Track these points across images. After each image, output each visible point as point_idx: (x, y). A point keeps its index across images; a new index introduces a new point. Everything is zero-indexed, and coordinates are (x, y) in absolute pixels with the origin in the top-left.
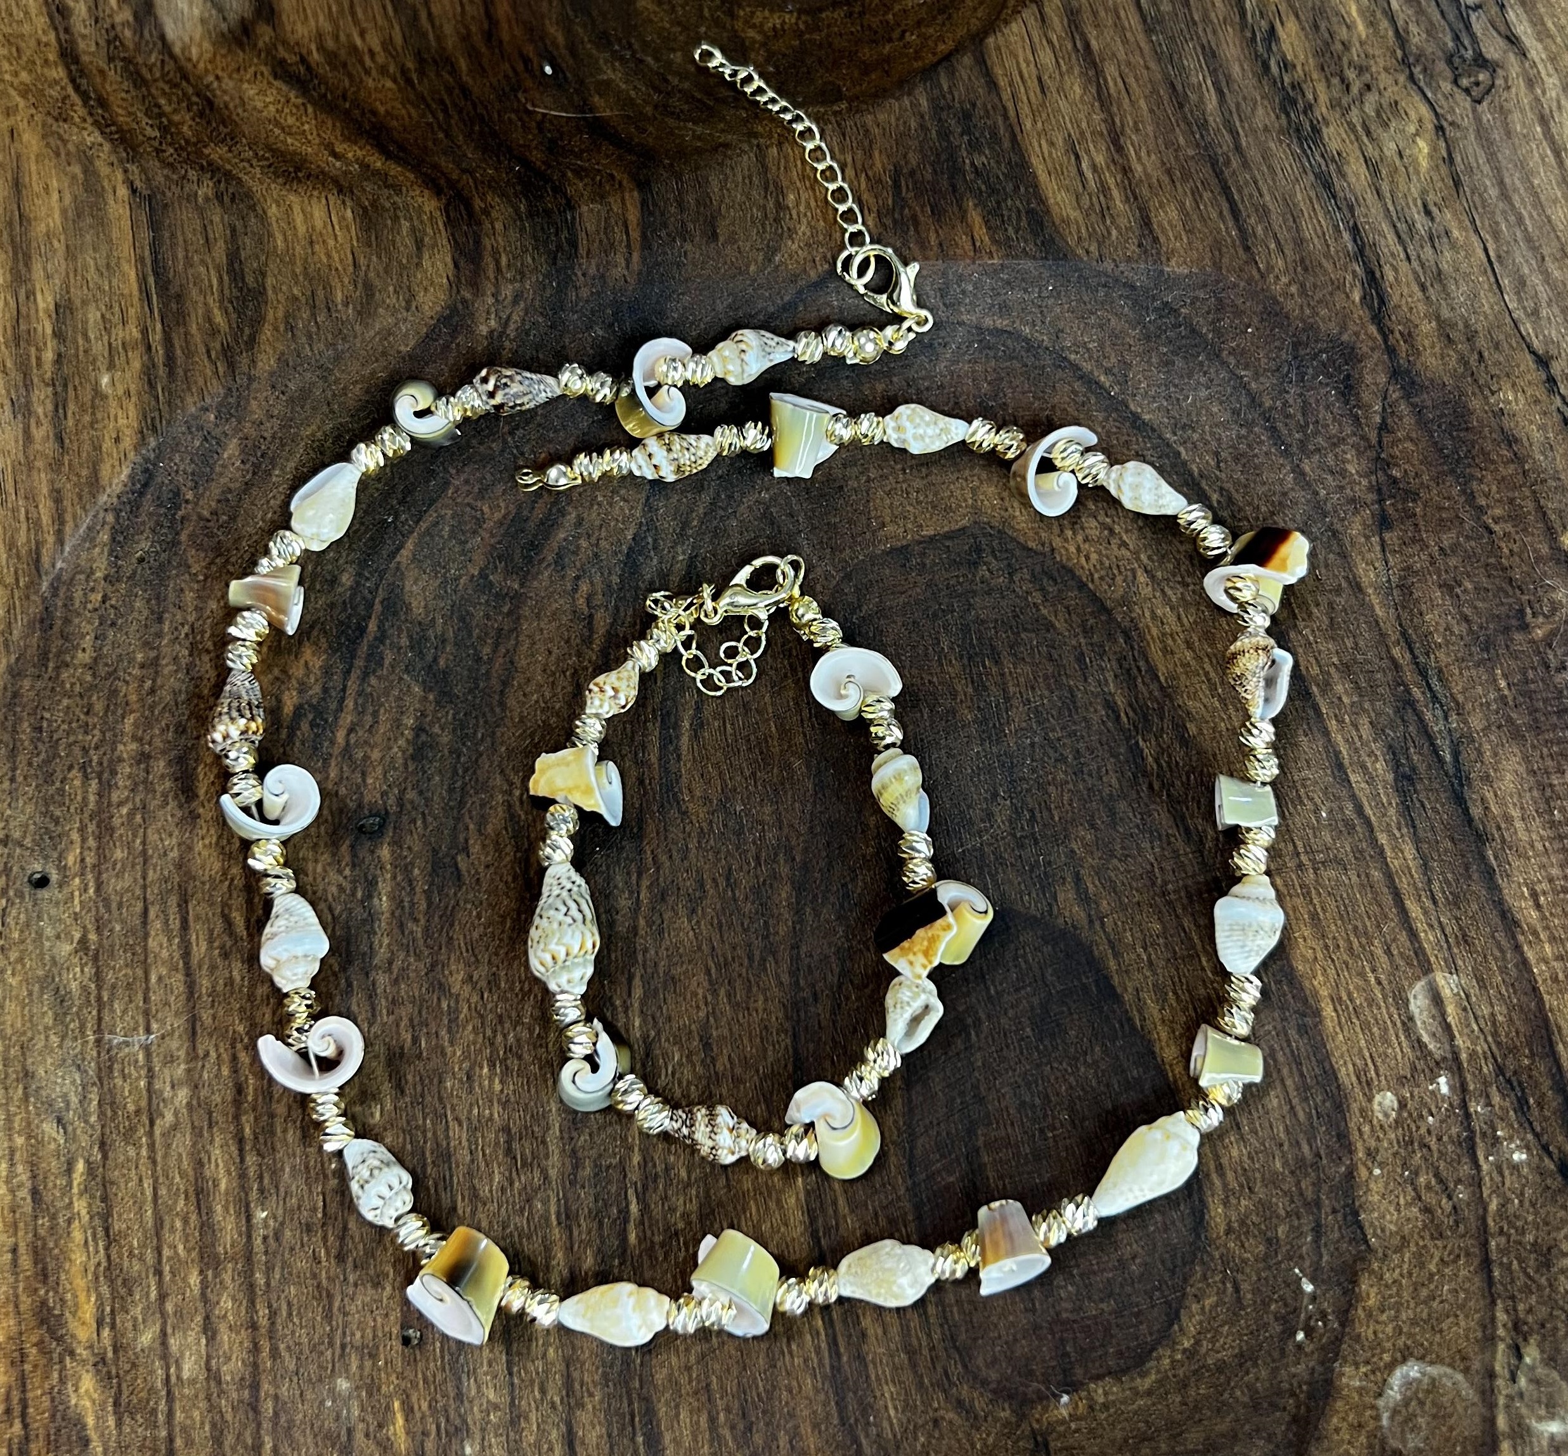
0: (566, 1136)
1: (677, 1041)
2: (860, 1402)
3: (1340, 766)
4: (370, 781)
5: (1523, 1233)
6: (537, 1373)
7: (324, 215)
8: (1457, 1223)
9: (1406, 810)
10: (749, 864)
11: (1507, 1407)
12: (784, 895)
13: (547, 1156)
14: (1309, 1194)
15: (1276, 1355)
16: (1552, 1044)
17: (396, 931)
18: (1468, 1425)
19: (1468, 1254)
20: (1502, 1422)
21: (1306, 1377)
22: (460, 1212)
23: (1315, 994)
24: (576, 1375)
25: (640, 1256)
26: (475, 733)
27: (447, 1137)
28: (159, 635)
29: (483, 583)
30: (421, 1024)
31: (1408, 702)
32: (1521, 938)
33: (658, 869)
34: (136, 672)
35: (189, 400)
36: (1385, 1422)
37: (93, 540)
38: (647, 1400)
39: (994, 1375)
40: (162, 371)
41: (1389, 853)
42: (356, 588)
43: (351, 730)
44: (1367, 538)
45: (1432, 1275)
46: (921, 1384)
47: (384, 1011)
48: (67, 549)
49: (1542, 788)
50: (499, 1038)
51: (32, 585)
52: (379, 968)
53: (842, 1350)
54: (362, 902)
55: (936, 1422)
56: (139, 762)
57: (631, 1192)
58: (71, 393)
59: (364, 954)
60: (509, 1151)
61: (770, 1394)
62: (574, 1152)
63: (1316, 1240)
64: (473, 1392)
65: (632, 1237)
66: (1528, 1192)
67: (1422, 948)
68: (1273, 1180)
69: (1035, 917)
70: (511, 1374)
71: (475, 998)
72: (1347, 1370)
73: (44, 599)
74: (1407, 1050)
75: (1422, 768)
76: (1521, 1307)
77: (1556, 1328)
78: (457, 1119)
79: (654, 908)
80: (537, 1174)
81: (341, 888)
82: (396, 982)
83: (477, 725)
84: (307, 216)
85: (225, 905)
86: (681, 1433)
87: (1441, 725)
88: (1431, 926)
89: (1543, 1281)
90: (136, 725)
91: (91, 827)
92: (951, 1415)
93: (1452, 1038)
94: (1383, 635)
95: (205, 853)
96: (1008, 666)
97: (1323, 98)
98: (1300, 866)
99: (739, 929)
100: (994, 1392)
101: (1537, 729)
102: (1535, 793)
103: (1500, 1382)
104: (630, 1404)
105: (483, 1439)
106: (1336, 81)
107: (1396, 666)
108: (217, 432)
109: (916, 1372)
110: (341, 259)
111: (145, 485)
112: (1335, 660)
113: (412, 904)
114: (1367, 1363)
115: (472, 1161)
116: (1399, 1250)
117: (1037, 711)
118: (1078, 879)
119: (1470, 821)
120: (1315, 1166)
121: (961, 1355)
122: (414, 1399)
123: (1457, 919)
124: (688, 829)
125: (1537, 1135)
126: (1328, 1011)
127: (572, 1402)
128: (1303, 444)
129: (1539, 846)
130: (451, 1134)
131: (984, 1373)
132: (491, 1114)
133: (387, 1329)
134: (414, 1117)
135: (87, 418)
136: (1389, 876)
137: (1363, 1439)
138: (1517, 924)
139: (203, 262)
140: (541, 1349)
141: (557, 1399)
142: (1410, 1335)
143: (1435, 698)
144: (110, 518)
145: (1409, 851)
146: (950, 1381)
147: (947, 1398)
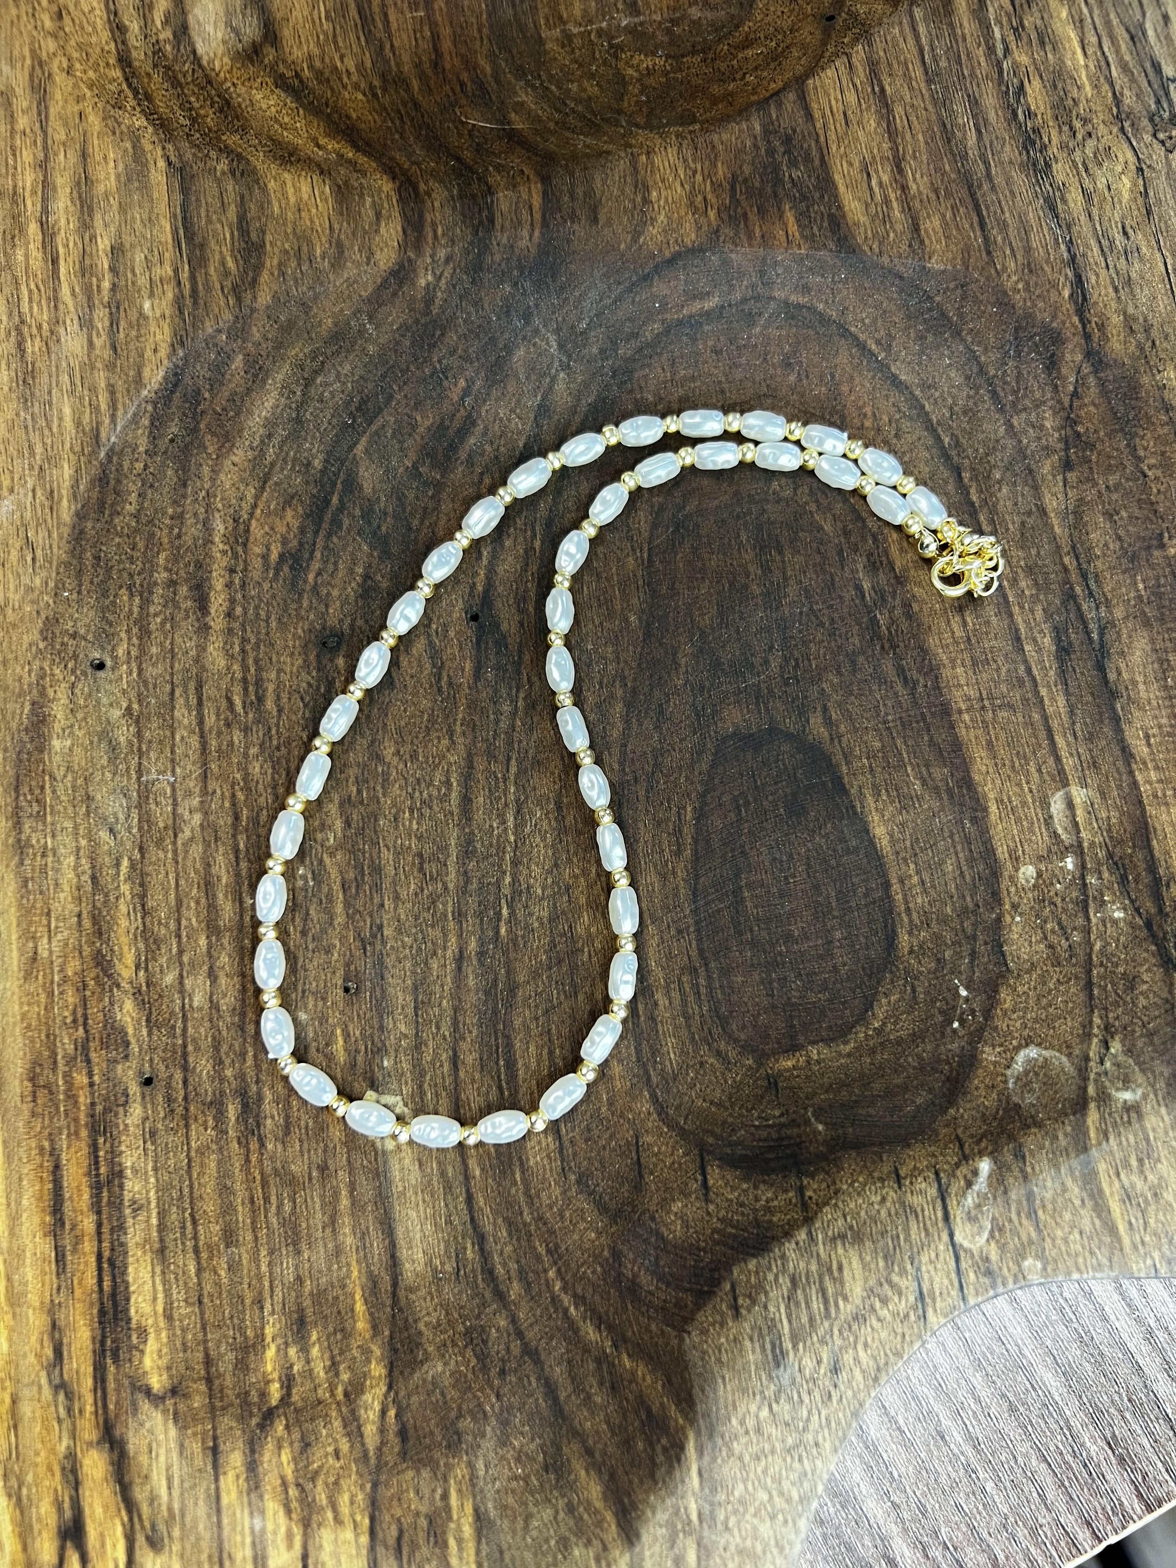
0: (460, 863)
1: (539, 803)
2: (651, 1048)
3: (1018, 639)
4: (331, 611)
5: (1117, 965)
6: (435, 1016)
7: (310, 190)
8: (1071, 957)
9: (1062, 672)
11: (1096, 1081)
12: (619, 708)
13: (447, 875)
14: (969, 930)
15: (938, 1036)
16: (1148, 840)
18: (1069, 1091)
19: (1077, 978)
20: (1091, 1090)
21: (958, 1051)
22: (387, 908)
23: (985, 796)
24: (460, 1018)
25: (508, 943)
27: (379, 857)
28: (184, 496)
29: (414, 472)
30: (362, 781)
31: (1070, 596)
32: (1134, 766)
33: (531, 687)
34: (168, 521)
35: (208, 324)
36: (1010, 1086)
37: (137, 423)
38: (507, 1037)
39: (743, 1037)
40: (188, 301)
41: (1047, 702)
42: (324, 471)
43: (319, 574)
44: (1054, 476)
45: (1050, 990)
46: (693, 1039)
48: (119, 428)
49: (1161, 662)
50: (417, 794)
51: (94, 453)
53: (641, 1013)
54: (323, 694)
55: (702, 1064)
56: (169, 587)
57: (503, 901)
58: (122, 314)
60: (421, 870)
62: (466, 873)
63: (972, 962)
64: (391, 1026)
65: (503, 931)
66: (1122, 939)
67: (1063, 769)
68: (944, 920)
69: (792, 734)
70: (417, 1015)
71: (401, 766)
72: (986, 1049)
73: (101, 464)
74: (1046, 838)
75: (1076, 643)
76: (1111, 1015)
77: (1134, 1031)
78: (386, 846)
79: (527, 712)
80: (440, 885)
81: (309, 683)
84: (297, 190)
85: (228, 690)
86: (530, 1061)
87: (1093, 614)
88: (1071, 755)
89: (1128, 999)
90: (167, 560)
91: (135, 630)
92: (712, 1061)
93: (1079, 832)
94: (1058, 547)
95: (215, 654)
96: (788, 556)
97: (1055, 140)
98: (983, 708)
100: (742, 1046)
101: (1162, 620)
102: (1156, 666)
103: (1092, 1064)
104: (496, 1039)
105: (396, 1057)
106: (1066, 128)
107: (1066, 570)
108: (227, 349)
109: (690, 1031)
110: (321, 224)
111: (175, 385)
112: (1022, 563)
114: (1001, 1045)
115: (396, 874)
116: (1028, 972)
117: (806, 590)
118: (825, 709)
119: (1107, 682)
120: (975, 912)
121: (721, 1023)
122: (351, 1028)
123: (1090, 750)
125: (1132, 901)
126: (993, 808)
127: (457, 1036)
128: (1014, 404)
129: (1154, 703)
130: (382, 855)
131: (736, 1034)
132: (410, 845)
133: (334, 982)
134: (357, 843)
135: (134, 333)
136: (1045, 718)
137: (995, 1096)
138: (1132, 756)
139: (219, 220)
140: (438, 1000)
141: (447, 1034)
142: (1032, 1029)
143: (1091, 595)
144: (150, 408)
145: (1061, 701)
146: (712, 1038)
147: (709, 1049)
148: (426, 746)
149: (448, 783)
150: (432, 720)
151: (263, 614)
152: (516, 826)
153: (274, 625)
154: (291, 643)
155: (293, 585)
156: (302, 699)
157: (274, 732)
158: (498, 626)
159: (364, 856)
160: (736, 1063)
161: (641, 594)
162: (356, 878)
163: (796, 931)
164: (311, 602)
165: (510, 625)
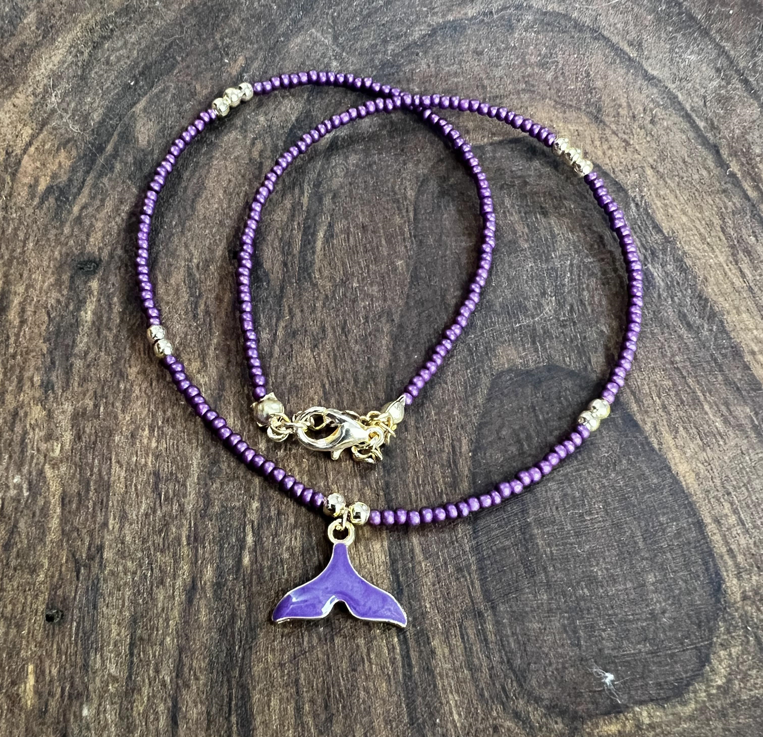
0: (202, 482)
2: (428, 705)
4: (92, 240)
6: (154, 656)
10: (360, 321)
12: (384, 342)
13: (185, 496)
17: (94, 335)
22: (111, 527)
24: (186, 661)
25: (251, 573)
26: (171, 222)
27: (109, 473)
30: (102, 396)
33: (292, 318)
38: (243, 687)
39: (546, 695)
42: (102, 123)
43: (84, 207)
47: (76, 384)
50: (160, 413)
52: (76, 355)
53: (414, 663)
54: (72, 312)
55: (496, 729)
57: (248, 528)
59: (68, 346)
60: (156, 488)
61: (350, 692)
62: (207, 496)
64: (98, 666)
65: (246, 560)
69: (572, 371)
70: (132, 654)
71: (145, 385)
78: (118, 462)
79: (286, 341)
80: (176, 507)
81: (58, 301)
82: (89, 366)
83: (173, 217)
86: (270, 717)
92: (508, 724)
99: (349, 361)
100: (547, 708)
104: (230, 689)
105: (100, 705)
109: (477, 686)
113: (109, 319)
115: (126, 492)
121: (516, 677)
122: (47, 663)
124: (316, 295)
127: (180, 682)
130: (113, 471)
131: (537, 692)
132: (146, 462)
133: (34, 606)
134: (86, 457)
140: (160, 638)
141: (168, 679)
146: (507, 697)
147: (504, 709)
150: (184, 344)
151: (21, 236)
153: (31, 245)
154: (45, 263)
155: (56, 214)
156: (48, 314)
157: (12, 340)
158: (261, 266)
159: (92, 471)
160: (541, 727)
161: (408, 244)
162: (79, 494)
163: (600, 573)
164: (73, 231)
165: (273, 264)
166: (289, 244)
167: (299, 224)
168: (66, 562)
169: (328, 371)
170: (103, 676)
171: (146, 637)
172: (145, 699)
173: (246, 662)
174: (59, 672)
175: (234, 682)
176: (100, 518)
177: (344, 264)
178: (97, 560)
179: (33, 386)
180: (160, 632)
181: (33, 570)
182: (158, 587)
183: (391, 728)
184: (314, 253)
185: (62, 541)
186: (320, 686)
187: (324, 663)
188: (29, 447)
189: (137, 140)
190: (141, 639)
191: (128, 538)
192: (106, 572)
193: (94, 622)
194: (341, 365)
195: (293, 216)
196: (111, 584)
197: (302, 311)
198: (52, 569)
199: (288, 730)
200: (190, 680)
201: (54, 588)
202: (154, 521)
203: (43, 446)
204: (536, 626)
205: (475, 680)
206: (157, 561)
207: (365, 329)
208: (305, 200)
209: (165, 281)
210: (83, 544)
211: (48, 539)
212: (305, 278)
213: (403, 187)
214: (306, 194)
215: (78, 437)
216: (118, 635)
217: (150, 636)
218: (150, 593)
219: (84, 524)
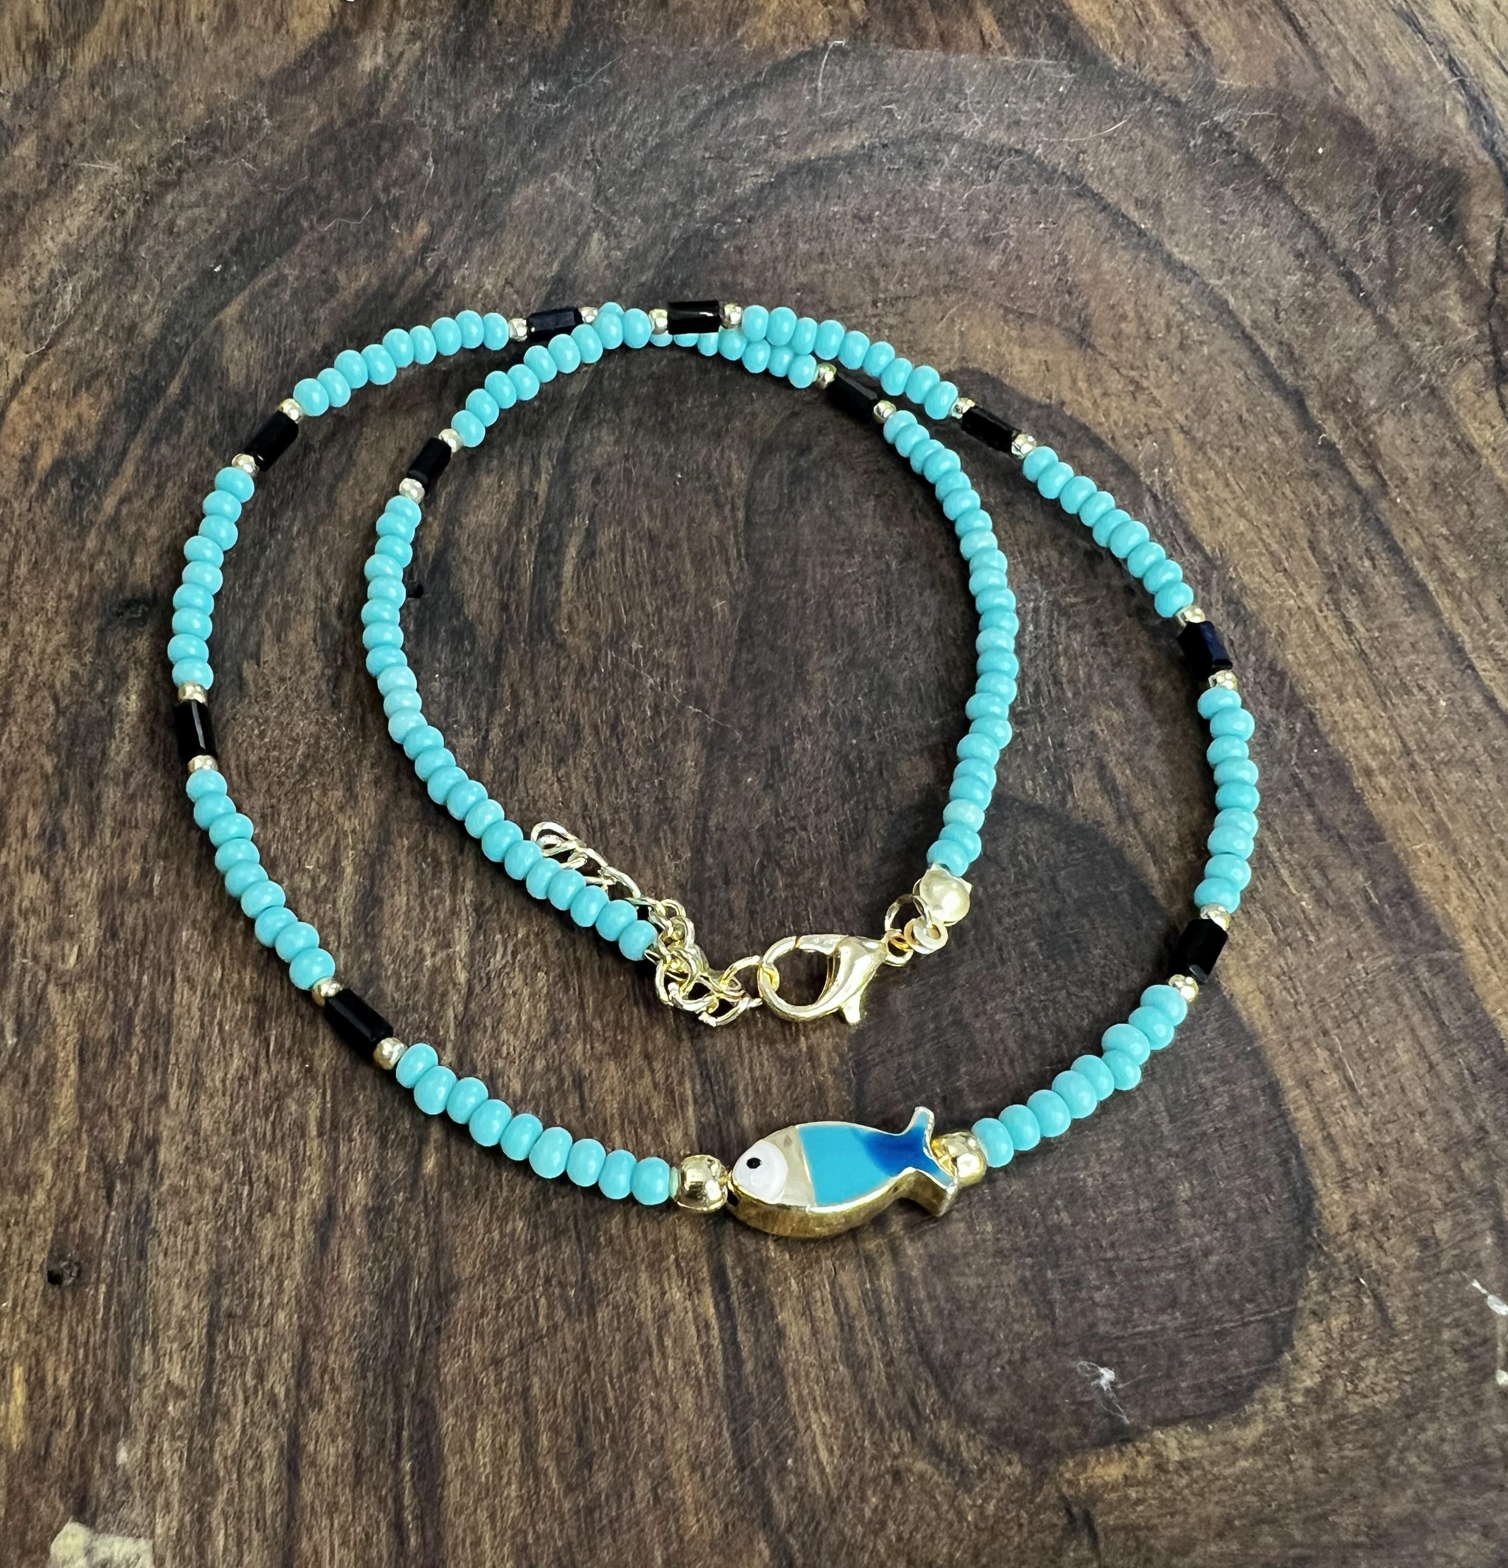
2: (771, 1433)
4: (138, 560)
6: (255, 1347)
10: (645, 713)
12: (689, 752)
13: (314, 1043)
17: (143, 738)
22: (173, 1103)
24: (315, 1355)
25: (440, 1188)
27: (170, 1001)
30: (158, 856)
33: (517, 707)
38: (423, 1403)
39: (991, 1410)
42: (160, 342)
43: (125, 499)
46: (871, 1416)
47: (108, 832)
52: (110, 779)
53: (745, 1353)
54: (101, 698)
55: (897, 1476)
59: (92, 760)
60: (259, 1028)
61: (625, 1412)
64: (147, 1368)
65: (430, 1165)
69: (1039, 807)
70: (212, 1343)
78: (188, 980)
79: (506, 750)
80: (296, 1064)
81: (75, 676)
82: (132, 798)
83: (294, 518)
86: (475, 1460)
92: (921, 1465)
99: (624, 788)
100: (993, 1434)
104: (398, 1408)
105: (150, 1442)
109: (863, 1397)
115: (202, 1037)
118: (1101, 767)
121: (936, 1377)
122: (50, 1365)
124: (563, 663)
127: (304, 1396)
130: (177, 998)
131: (974, 1406)
132: (241, 980)
133: (26, 1255)
134: (126, 970)
140: (266, 1312)
141: (280, 1391)
146: (918, 1414)
147: (914, 1439)
148: (296, 800)
149: (333, 867)
150: (314, 756)
152: (472, 954)
153: (23, 569)
154: (50, 605)
155: (72, 512)
156: (56, 700)
158: (459, 610)
159: (136, 998)
160: (981, 1472)
161: (734, 569)
162: (112, 1040)
163: (1090, 1181)
164: (103, 543)
165: (482, 606)
166: (513, 571)
167: (530, 531)
168: (88, 1169)
169: (585, 807)
170: (156, 1387)
171: (239, 1312)
172: (238, 1429)
173: (429, 1356)
174: (72, 1379)
175: (406, 1395)
176: (152, 1088)
177: (614, 608)
178: (147, 1164)
179: (25, 835)
180: (267, 1301)
181: (24, 1187)
182: (262, 1216)
183: (703, 1478)
184: (559, 585)
185: (79, 1130)
186: (569, 1399)
187: (577, 1358)
188: (18, 951)
189: (225, 374)
190: (230, 1315)
191: (207, 1124)
192: (164, 1189)
193: (140, 1285)
194: (610, 796)
195: (520, 516)
196: (172, 1210)
197: (536, 694)
198: (59, 1184)
199: (509, 1483)
200: (322, 1392)
201: (64, 1220)
202: (256, 1089)
203: (46, 950)
204: (972, 1282)
205: (859, 1385)
206: (260, 1167)
207: (655, 730)
208: (542, 488)
209: (279, 639)
210: (119, 1135)
211: (53, 1128)
212: (540, 631)
213: (724, 464)
214: (544, 476)
215: (111, 932)
216: (187, 1307)
217: (247, 1308)
218: (248, 1228)
219: (123, 1097)
